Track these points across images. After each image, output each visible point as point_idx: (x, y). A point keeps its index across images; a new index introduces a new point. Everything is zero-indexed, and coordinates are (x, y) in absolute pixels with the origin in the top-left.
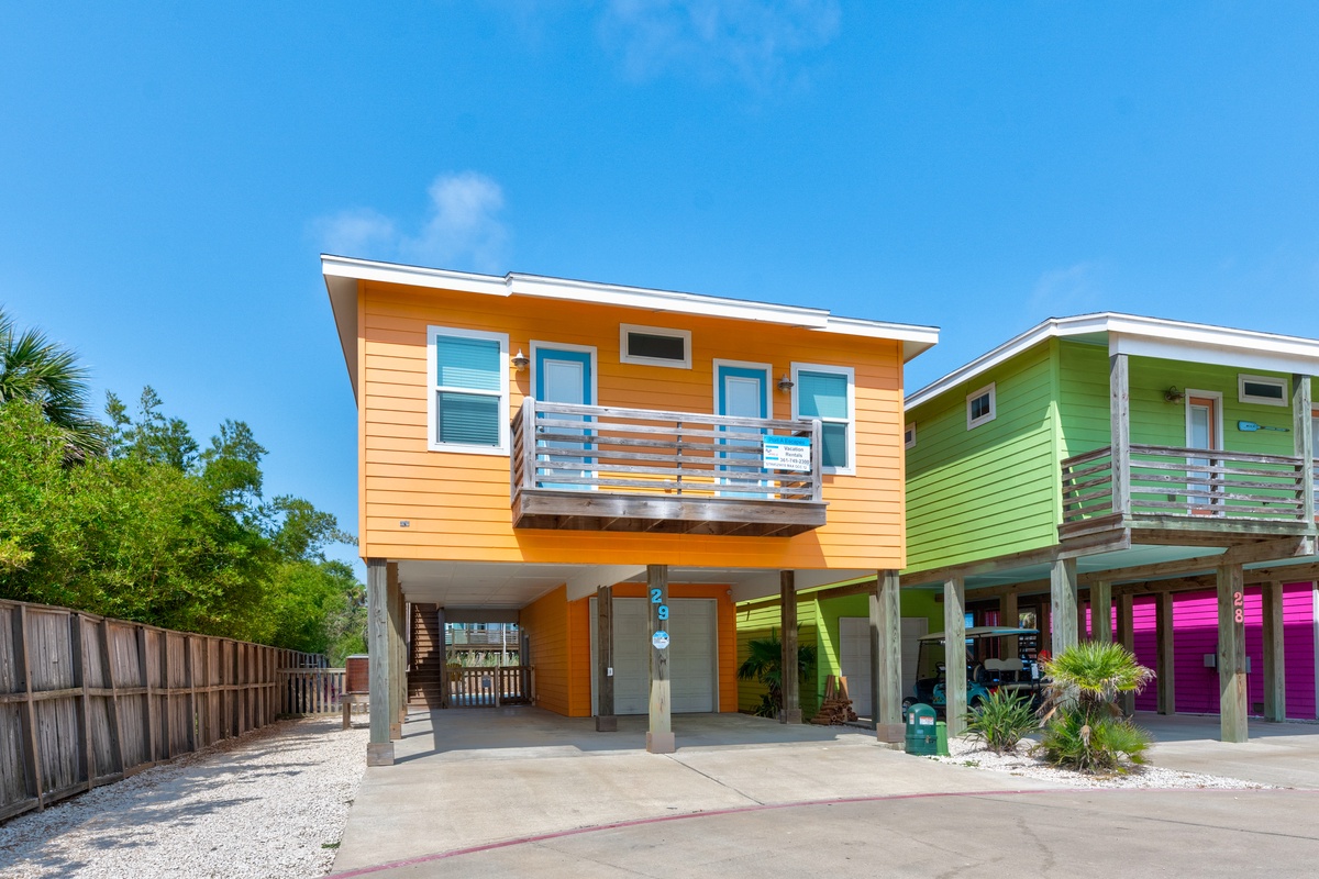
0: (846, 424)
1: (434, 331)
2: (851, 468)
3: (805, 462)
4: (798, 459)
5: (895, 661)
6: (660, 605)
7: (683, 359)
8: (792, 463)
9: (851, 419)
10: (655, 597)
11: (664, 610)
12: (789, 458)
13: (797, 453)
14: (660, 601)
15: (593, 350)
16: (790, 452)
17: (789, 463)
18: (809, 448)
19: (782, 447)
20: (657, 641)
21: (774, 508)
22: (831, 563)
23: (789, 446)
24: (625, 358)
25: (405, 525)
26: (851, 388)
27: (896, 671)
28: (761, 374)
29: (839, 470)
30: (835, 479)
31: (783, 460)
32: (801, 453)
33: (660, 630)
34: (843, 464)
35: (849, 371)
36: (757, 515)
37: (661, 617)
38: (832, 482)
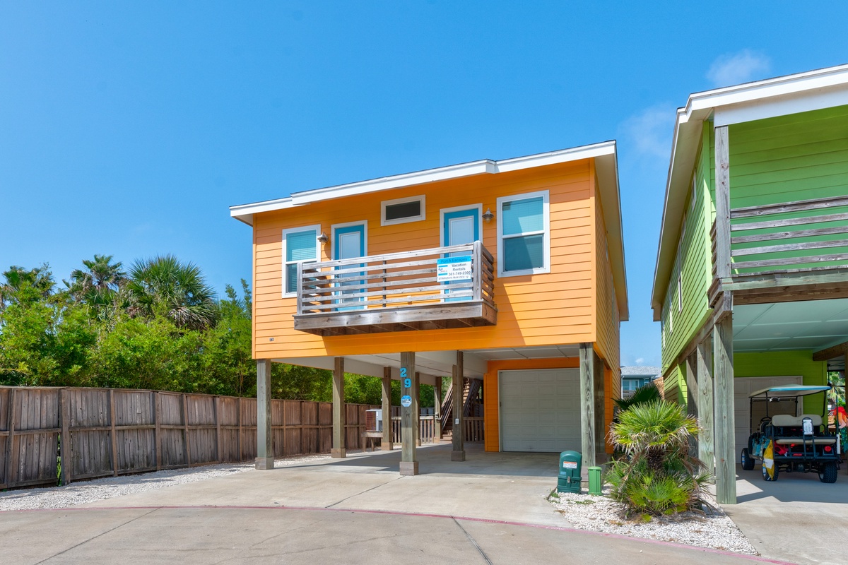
0: (543, 234)
1: (285, 232)
2: (547, 267)
3: (468, 273)
4: (462, 271)
5: (588, 416)
6: (406, 378)
7: (419, 214)
8: (458, 275)
9: (546, 230)
10: (403, 373)
11: (408, 382)
12: (455, 272)
13: (461, 267)
14: (405, 375)
15: (365, 222)
16: (456, 268)
17: (455, 276)
18: (470, 262)
19: (450, 265)
20: (404, 402)
21: (443, 309)
22: (529, 342)
23: (456, 264)
24: (384, 222)
25: (271, 340)
26: (546, 206)
27: (589, 424)
28: (475, 212)
29: (536, 271)
30: (533, 278)
31: (451, 274)
32: (464, 267)
33: (406, 395)
34: (540, 265)
35: (545, 194)
36: (430, 315)
37: (406, 386)
38: (530, 280)
